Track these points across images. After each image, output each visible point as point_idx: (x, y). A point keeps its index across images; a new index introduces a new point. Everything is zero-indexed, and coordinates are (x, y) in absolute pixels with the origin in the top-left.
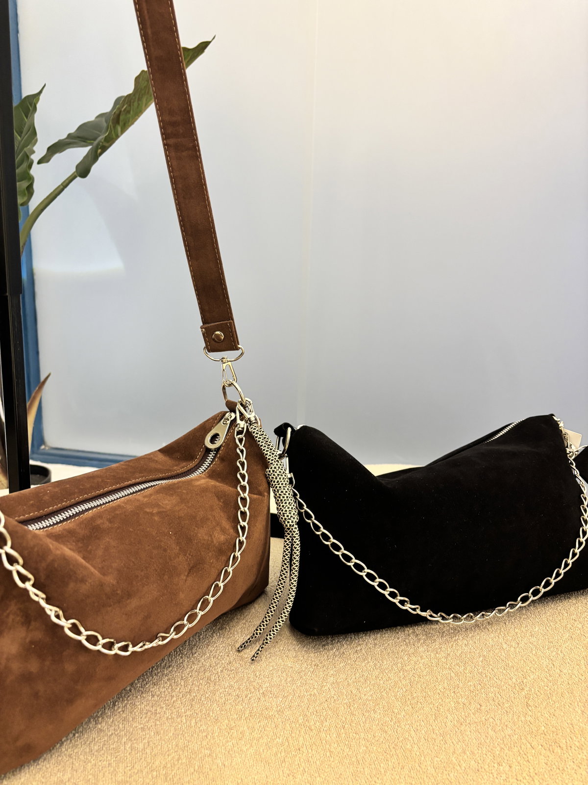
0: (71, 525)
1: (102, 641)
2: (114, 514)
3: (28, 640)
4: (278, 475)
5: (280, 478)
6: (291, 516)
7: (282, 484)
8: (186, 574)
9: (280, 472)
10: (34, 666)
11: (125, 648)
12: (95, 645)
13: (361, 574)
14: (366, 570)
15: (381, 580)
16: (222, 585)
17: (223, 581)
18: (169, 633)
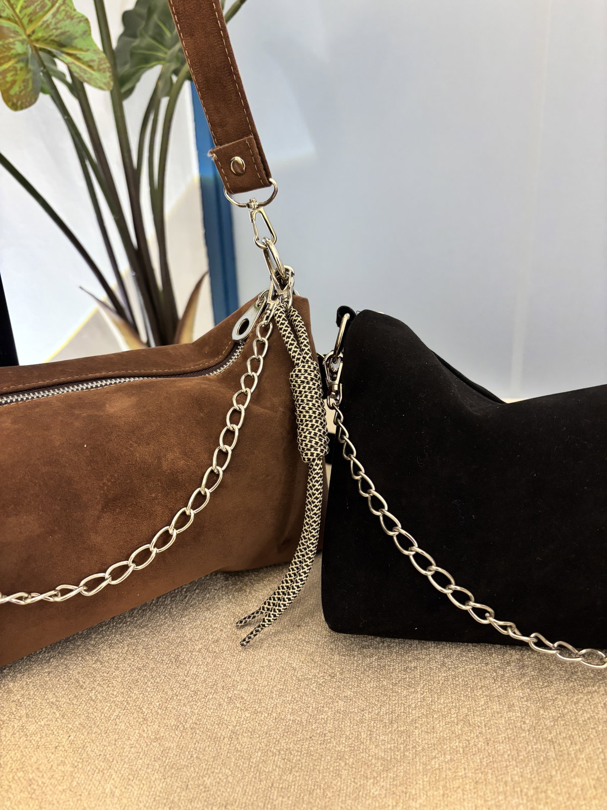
4: (303, 382)
5: (304, 388)
6: (312, 446)
7: (306, 396)
8: (99, 507)
9: (306, 378)
13: (406, 552)
14: (416, 548)
15: (440, 570)
16: (174, 533)
17: (177, 528)
18: (77, 585)
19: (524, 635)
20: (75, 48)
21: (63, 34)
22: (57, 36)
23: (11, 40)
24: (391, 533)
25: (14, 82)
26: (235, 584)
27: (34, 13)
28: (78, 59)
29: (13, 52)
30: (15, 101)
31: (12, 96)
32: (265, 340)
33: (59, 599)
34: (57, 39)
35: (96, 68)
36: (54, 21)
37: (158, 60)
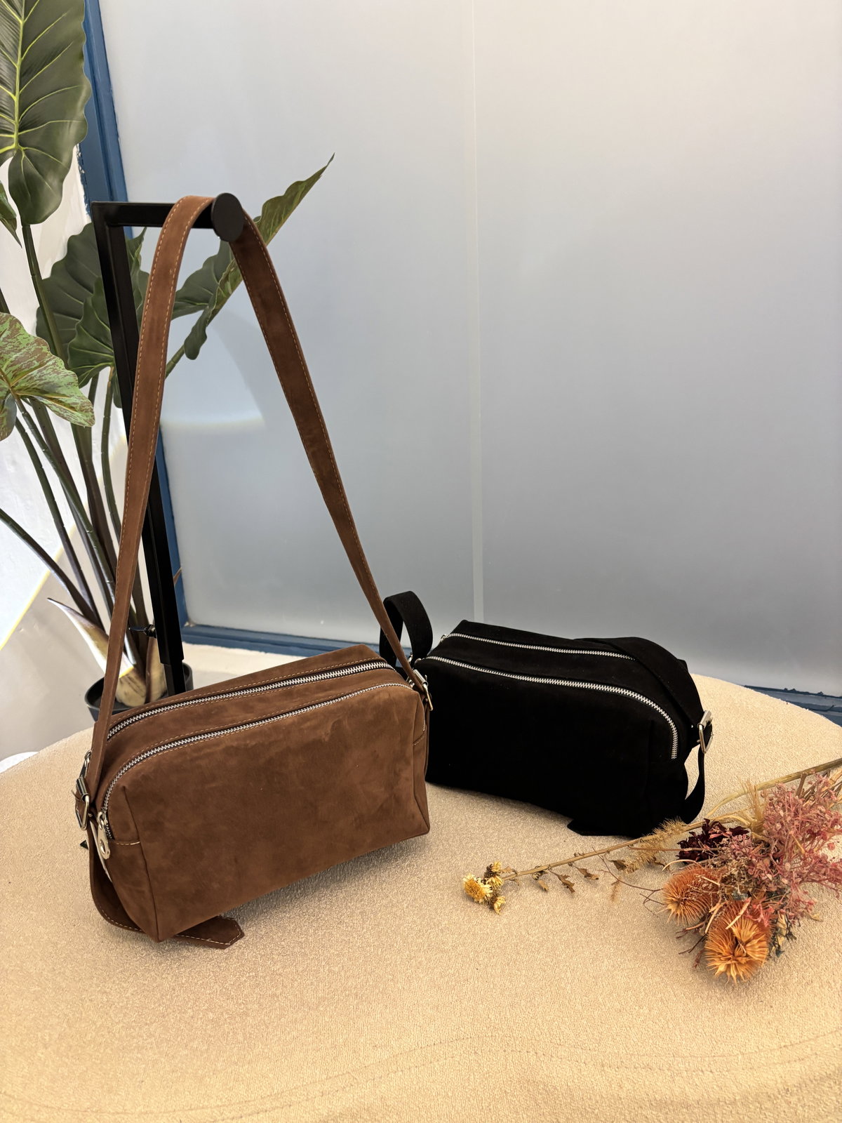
20: (58, 394)
21: (45, 383)
22: (39, 385)
27: (20, 369)
28: (60, 402)
34: (40, 387)
35: (78, 409)
36: (38, 375)
37: (105, 360)
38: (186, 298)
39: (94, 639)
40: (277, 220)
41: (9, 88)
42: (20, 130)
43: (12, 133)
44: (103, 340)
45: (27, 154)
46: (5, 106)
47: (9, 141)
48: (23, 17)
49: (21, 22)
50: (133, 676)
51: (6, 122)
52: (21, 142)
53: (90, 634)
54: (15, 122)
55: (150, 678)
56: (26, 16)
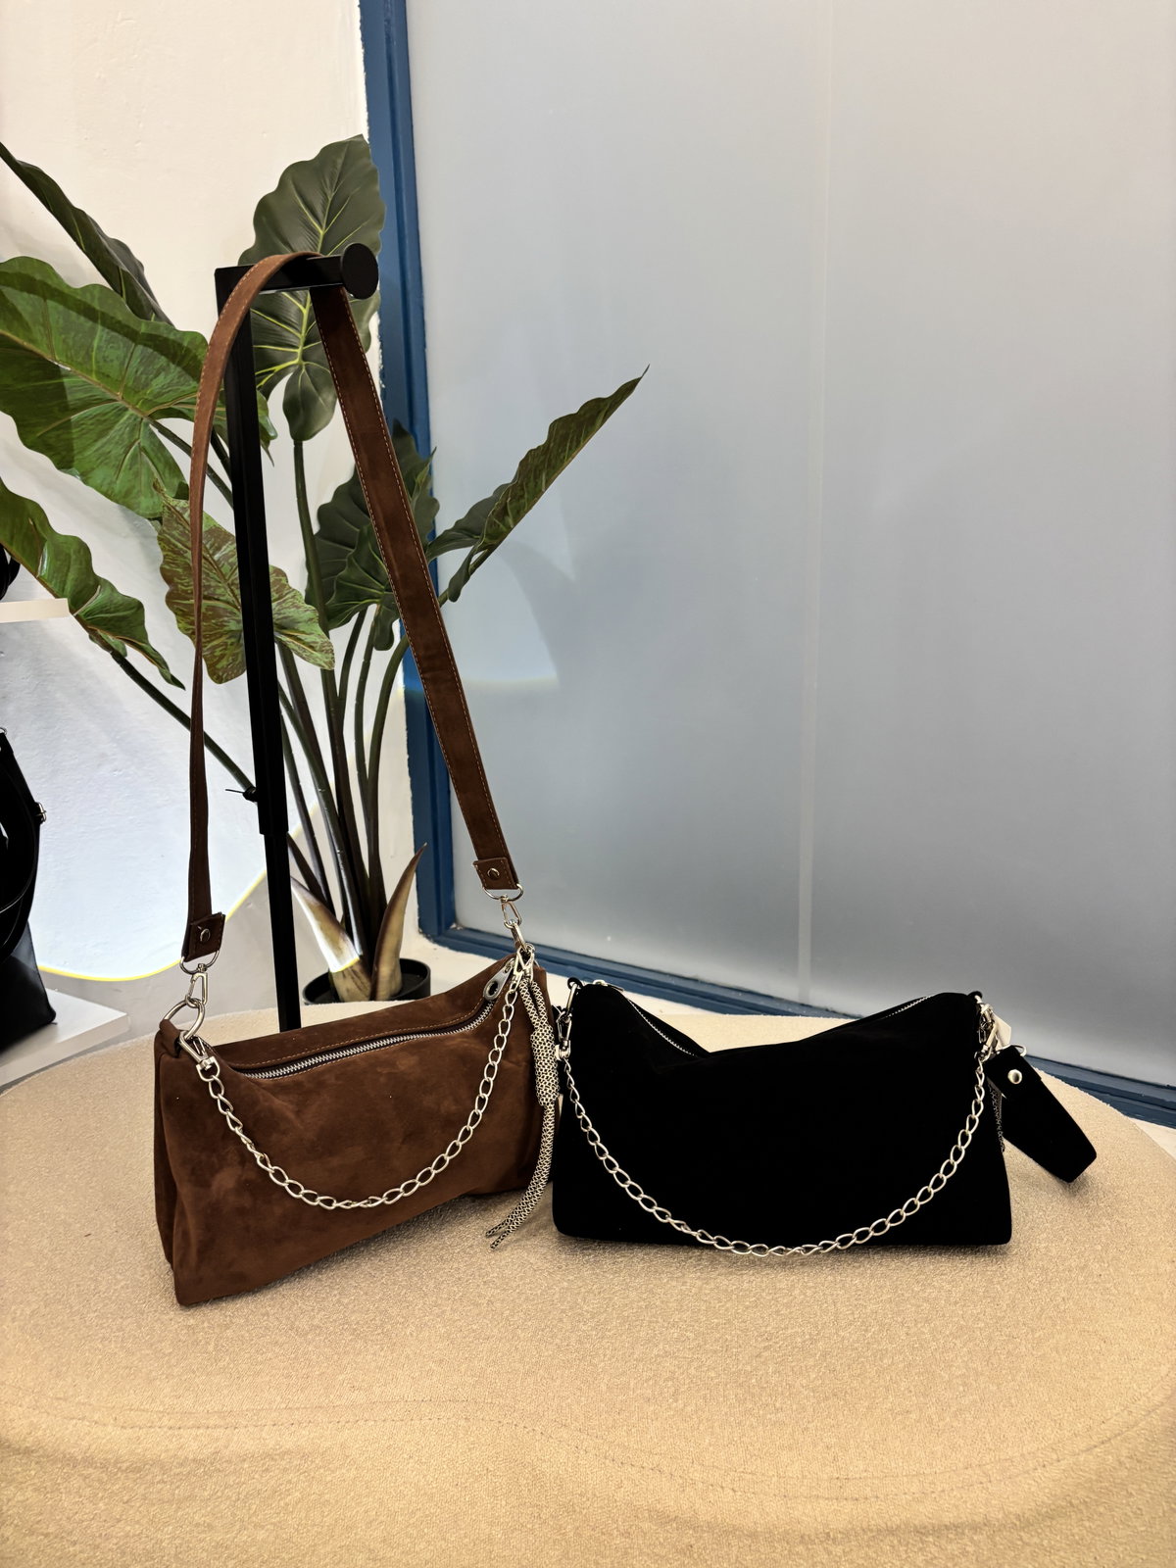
0: (300, 1077)
1: (303, 1191)
2: (344, 1070)
3: (243, 1178)
8: (400, 1140)
10: (247, 1201)
11: (329, 1203)
12: (297, 1194)
13: (611, 1172)
14: (618, 1169)
15: (634, 1184)
16: (448, 1159)
17: (449, 1155)
18: (381, 1197)
19: (693, 1230)
20: (297, 631)
21: (285, 618)
23: (226, 619)
24: (601, 1158)
25: (222, 657)
26: (480, 1205)
28: (299, 640)
29: (226, 628)
30: (221, 674)
31: (218, 670)
32: (511, 1005)
33: (370, 1205)
35: (318, 648)
37: (372, 597)
38: (466, 529)
39: (317, 918)
40: (575, 443)
41: (300, 301)
42: (306, 344)
43: (297, 348)
44: (373, 573)
45: (307, 370)
46: (293, 319)
47: (292, 356)
48: (324, 225)
49: (322, 233)
50: (357, 969)
51: (291, 336)
52: (304, 357)
53: (314, 912)
54: (302, 336)
55: (377, 974)
56: (327, 225)
